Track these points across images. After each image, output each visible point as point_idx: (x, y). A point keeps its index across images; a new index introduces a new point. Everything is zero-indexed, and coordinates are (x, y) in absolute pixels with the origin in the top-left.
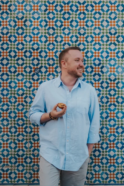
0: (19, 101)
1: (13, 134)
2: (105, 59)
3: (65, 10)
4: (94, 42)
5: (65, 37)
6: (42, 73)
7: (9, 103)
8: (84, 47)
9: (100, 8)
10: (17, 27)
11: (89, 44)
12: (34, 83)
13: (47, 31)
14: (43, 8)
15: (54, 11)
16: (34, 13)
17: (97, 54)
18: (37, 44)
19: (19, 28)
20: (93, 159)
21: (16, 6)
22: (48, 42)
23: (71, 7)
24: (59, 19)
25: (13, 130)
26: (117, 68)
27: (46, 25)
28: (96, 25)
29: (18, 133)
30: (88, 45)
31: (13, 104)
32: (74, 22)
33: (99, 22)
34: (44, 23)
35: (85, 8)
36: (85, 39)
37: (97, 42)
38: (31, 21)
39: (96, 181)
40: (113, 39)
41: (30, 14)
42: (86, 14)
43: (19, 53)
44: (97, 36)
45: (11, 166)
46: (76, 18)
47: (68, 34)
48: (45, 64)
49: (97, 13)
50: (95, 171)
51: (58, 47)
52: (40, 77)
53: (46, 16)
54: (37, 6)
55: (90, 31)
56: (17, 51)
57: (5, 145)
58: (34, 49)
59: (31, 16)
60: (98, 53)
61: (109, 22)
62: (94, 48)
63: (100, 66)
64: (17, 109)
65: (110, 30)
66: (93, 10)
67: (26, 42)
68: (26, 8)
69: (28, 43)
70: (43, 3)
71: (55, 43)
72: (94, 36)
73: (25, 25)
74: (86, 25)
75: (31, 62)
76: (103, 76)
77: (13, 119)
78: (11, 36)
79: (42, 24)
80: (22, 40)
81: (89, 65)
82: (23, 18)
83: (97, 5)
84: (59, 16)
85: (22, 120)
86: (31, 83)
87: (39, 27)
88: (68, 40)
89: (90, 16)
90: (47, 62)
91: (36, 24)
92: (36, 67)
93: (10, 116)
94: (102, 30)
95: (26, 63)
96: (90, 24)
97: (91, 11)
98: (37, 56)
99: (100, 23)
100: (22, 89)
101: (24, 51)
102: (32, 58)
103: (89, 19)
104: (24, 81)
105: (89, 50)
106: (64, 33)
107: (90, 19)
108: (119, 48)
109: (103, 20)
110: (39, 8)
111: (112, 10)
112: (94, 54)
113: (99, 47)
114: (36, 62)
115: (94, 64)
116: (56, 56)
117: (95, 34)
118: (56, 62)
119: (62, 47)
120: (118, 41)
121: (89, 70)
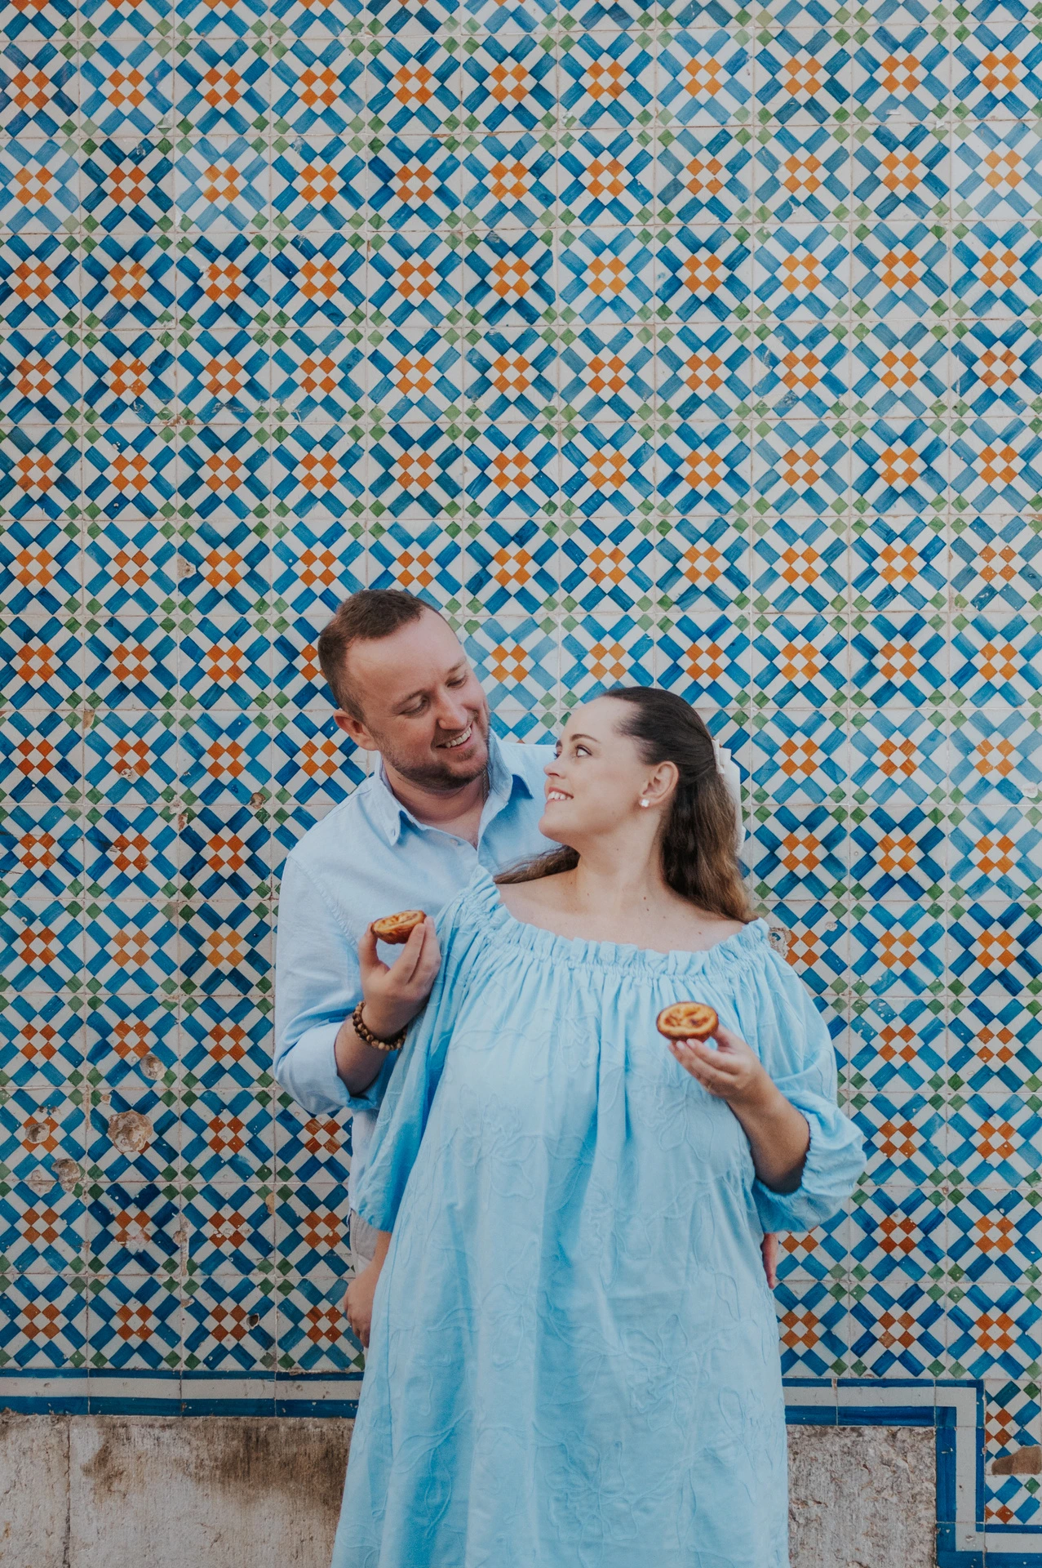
3: (119, 291)
4: (298, 494)
5: (121, 463)
8: (237, 521)
9: (338, 279)
11: (271, 501)
13: (6, 425)
15: (54, 303)
17: (318, 568)
20: (299, 1221)
22: (16, 494)
23: (155, 272)
24: (81, 349)
28: (309, 384)
30: (261, 512)
32: (176, 366)
33: (327, 365)
35: (242, 281)
36: (243, 473)
37: (319, 491)
39: (314, 1354)
40: (417, 470)
42: (250, 319)
44: (318, 452)
46: (185, 340)
47: (140, 444)
49: (318, 309)
51: (77, 523)
53: (5, 330)
55: (271, 425)
60: (328, 559)
61: (391, 367)
62: (302, 531)
65: (397, 413)
66: (291, 289)
71: (56, 495)
72: (298, 452)
74: (253, 387)
81: (271, 635)
83: (319, 260)
84: (81, 331)
88: (139, 482)
89: (272, 328)
90: (7, 617)
94: (347, 417)
96: (271, 376)
97: (282, 299)
99: (337, 375)
103: (270, 348)
105: (271, 540)
106: (112, 437)
107: (276, 348)
108: (454, 530)
109: (356, 355)
111: (407, 289)
112: (299, 568)
113: (333, 519)
115: (302, 625)
116: (63, 577)
117: (307, 443)
118: (63, 615)
119: (103, 521)
120: (446, 483)
121: (272, 662)
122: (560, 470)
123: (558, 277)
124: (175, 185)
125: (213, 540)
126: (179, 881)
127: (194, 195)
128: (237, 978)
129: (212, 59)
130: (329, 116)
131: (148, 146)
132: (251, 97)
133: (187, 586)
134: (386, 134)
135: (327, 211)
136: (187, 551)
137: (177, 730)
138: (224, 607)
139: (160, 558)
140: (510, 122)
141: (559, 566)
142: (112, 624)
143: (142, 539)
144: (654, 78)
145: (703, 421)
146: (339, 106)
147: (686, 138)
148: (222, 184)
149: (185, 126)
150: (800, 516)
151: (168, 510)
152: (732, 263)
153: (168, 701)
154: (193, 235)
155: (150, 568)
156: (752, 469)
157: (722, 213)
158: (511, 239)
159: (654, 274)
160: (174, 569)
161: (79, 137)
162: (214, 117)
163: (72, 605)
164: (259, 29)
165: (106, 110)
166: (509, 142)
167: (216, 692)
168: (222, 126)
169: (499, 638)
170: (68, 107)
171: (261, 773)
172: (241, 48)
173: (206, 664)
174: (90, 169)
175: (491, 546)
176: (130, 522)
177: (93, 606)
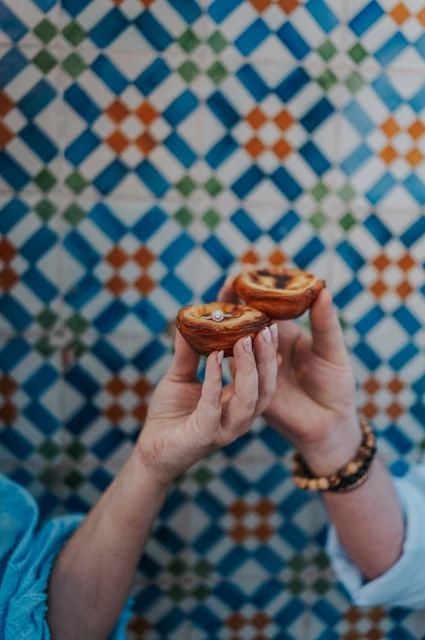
63: (299, 104)
76: (321, 192)
81: (203, 87)
121: (202, 130)
126: (61, 438)
137: (58, 225)
138: (131, 38)
153: (45, 181)
167: (115, 173)
171: (180, 291)
173: (104, 127)
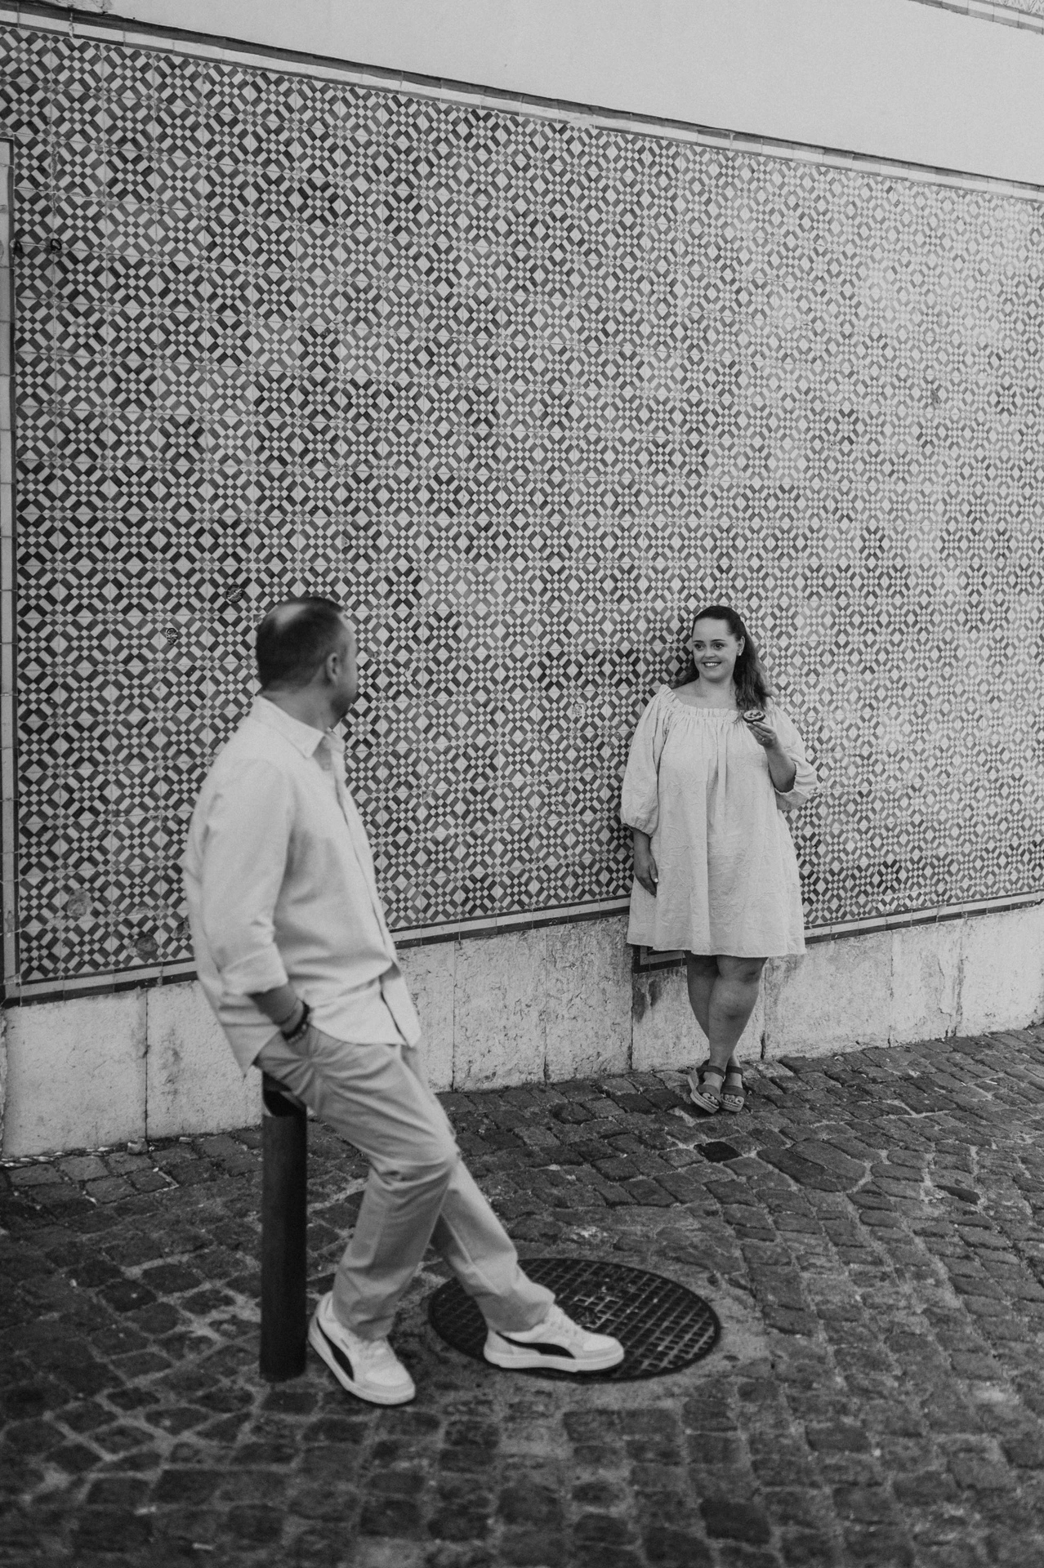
0: (179, 694)
1: (162, 803)
2: (423, 556)
3: (315, 402)
4: (394, 506)
5: (316, 489)
6: (248, 600)
7: (146, 701)
8: (368, 519)
9: (411, 403)
10: (172, 451)
11: (383, 510)
12: (225, 634)
13: (263, 468)
14: (252, 393)
15: (284, 406)
16: (225, 407)
17: (403, 542)
18: (235, 507)
19: (178, 456)
21: (168, 383)
22: (267, 503)
23: (331, 394)
24: (298, 431)
25: (161, 788)
26: (455, 582)
27: (262, 449)
28: (399, 453)
29: (176, 797)
30: (378, 515)
31: (161, 704)
32: (341, 442)
33: (407, 444)
34: (253, 443)
35: (371, 401)
36: (371, 496)
37: (403, 505)
38: (216, 436)
40: (445, 496)
41: (211, 411)
42: (374, 420)
43: (178, 535)
44: (403, 486)
45: (156, 907)
46: (345, 429)
47: (325, 479)
48: (258, 571)
49: (403, 417)
50: (398, 891)
51: (295, 519)
52: (244, 614)
53: (262, 419)
54: (234, 387)
55: (383, 472)
56: (173, 530)
57: (137, 841)
58: (224, 526)
59: (216, 416)
60: (407, 538)
61: (434, 447)
62: (396, 524)
63: (411, 578)
64: (174, 719)
65: (437, 468)
66: (392, 407)
67: (201, 499)
68: (202, 390)
69: (207, 506)
70: (253, 378)
71: (285, 504)
72: (395, 486)
73: (197, 446)
74: (375, 453)
75: (217, 565)
76: (419, 606)
77: (160, 754)
78: (154, 480)
79: (248, 443)
80: (188, 495)
81: (383, 574)
82: (190, 421)
83: (403, 394)
84: (298, 422)
85: (189, 752)
86: (216, 634)
87: (241, 454)
88: (325, 498)
89: (383, 425)
90: (263, 566)
91: (231, 442)
92: (230, 581)
93: (150, 745)
94: (415, 469)
95: (202, 570)
96: (383, 449)
97: (387, 411)
98: (234, 546)
99: (411, 449)
100: (189, 655)
101: (193, 530)
102: (219, 552)
103: (382, 435)
104: (193, 630)
105: (383, 528)
106: (312, 475)
108: (459, 525)
109: (419, 440)
110: (239, 392)
111: (440, 409)
112: (395, 542)
113: (409, 519)
114: (230, 565)
115: (396, 570)
116: (289, 546)
117: (399, 482)
118: (289, 565)
119: (308, 518)
120: (457, 503)
121: (383, 588)
122: (502, 497)
123: (501, 408)
124: (341, 351)
125: (357, 528)
127: (349, 357)
128: (366, 742)
129: (358, 291)
130: (408, 323)
131: (328, 331)
132: (374, 311)
133: (346, 550)
134: (431, 335)
135: (407, 370)
136: (346, 534)
138: (362, 561)
139: (333, 538)
140: (483, 335)
141: (501, 542)
142: (312, 570)
143: (325, 527)
144: (539, 320)
145: (557, 477)
146: (412, 320)
147: (550, 348)
148: (361, 353)
149: (345, 322)
150: (591, 520)
151: (337, 513)
152: (567, 406)
154: (349, 377)
155: (329, 542)
156: (574, 499)
157: (564, 384)
158: (483, 389)
159: (538, 409)
160: (340, 542)
161: (297, 323)
162: (357, 320)
163: (293, 560)
164: (379, 278)
165: (309, 311)
166: (482, 343)
167: (358, 603)
168: (362, 324)
169: (477, 575)
170: (292, 308)
171: (376, 641)
172: (370, 287)
174: (302, 340)
175: (474, 533)
176: (320, 518)
177: (303, 561)
